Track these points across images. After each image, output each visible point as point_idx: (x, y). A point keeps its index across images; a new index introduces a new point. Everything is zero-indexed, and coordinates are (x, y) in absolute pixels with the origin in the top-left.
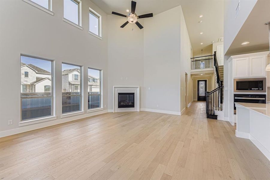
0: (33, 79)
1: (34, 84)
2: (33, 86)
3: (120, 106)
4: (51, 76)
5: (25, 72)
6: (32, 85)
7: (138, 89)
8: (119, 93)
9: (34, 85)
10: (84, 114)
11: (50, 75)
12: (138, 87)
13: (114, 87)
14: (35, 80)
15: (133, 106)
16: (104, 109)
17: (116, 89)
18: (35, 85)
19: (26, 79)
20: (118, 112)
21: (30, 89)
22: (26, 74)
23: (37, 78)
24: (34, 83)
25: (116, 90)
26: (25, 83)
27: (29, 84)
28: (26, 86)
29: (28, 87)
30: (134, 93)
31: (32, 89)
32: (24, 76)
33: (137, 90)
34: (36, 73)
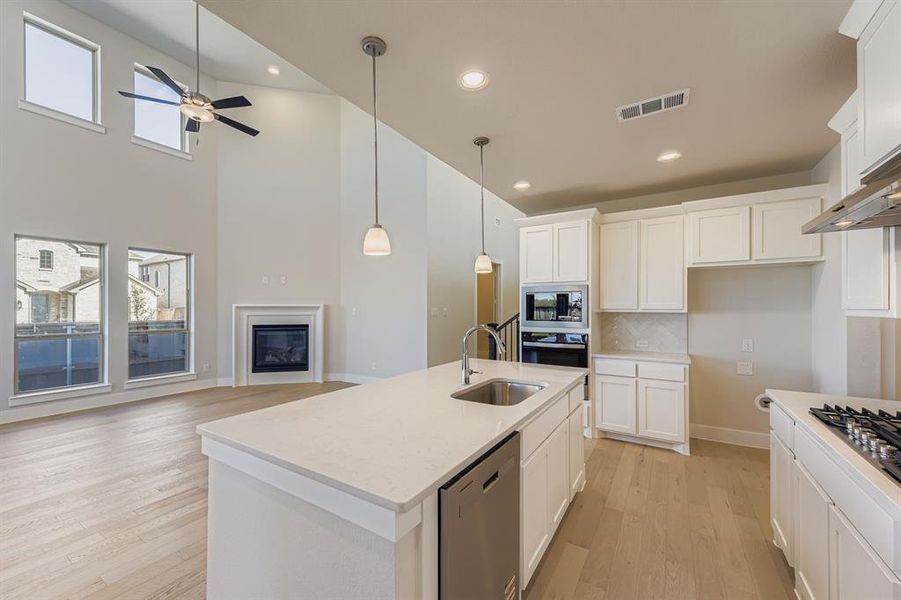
0: (70, 274)
1: (72, 291)
2: (70, 298)
3: (259, 366)
4: (97, 260)
5: (42, 252)
6: (66, 297)
7: (320, 313)
8: (254, 326)
9: (70, 294)
10: (108, 393)
11: (96, 256)
12: (318, 307)
13: (237, 307)
14: (77, 278)
15: (303, 366)
16: (199, 376)
17: (245, 314)
18: (74, 295)
19: (45, 275)
20: (250, 384)
21: (58, 308)
22: (46, 260)
23: (83, 272)
24: (73, 288)
25: (245, 317)
26: (41, 287)
27: (57, 290)
28: (47, 296)
29: (53, 302)
30: (307, 326)
31: (65, 308)
32: (38, 266)
33: (315, 316)
34: (81, 255)
